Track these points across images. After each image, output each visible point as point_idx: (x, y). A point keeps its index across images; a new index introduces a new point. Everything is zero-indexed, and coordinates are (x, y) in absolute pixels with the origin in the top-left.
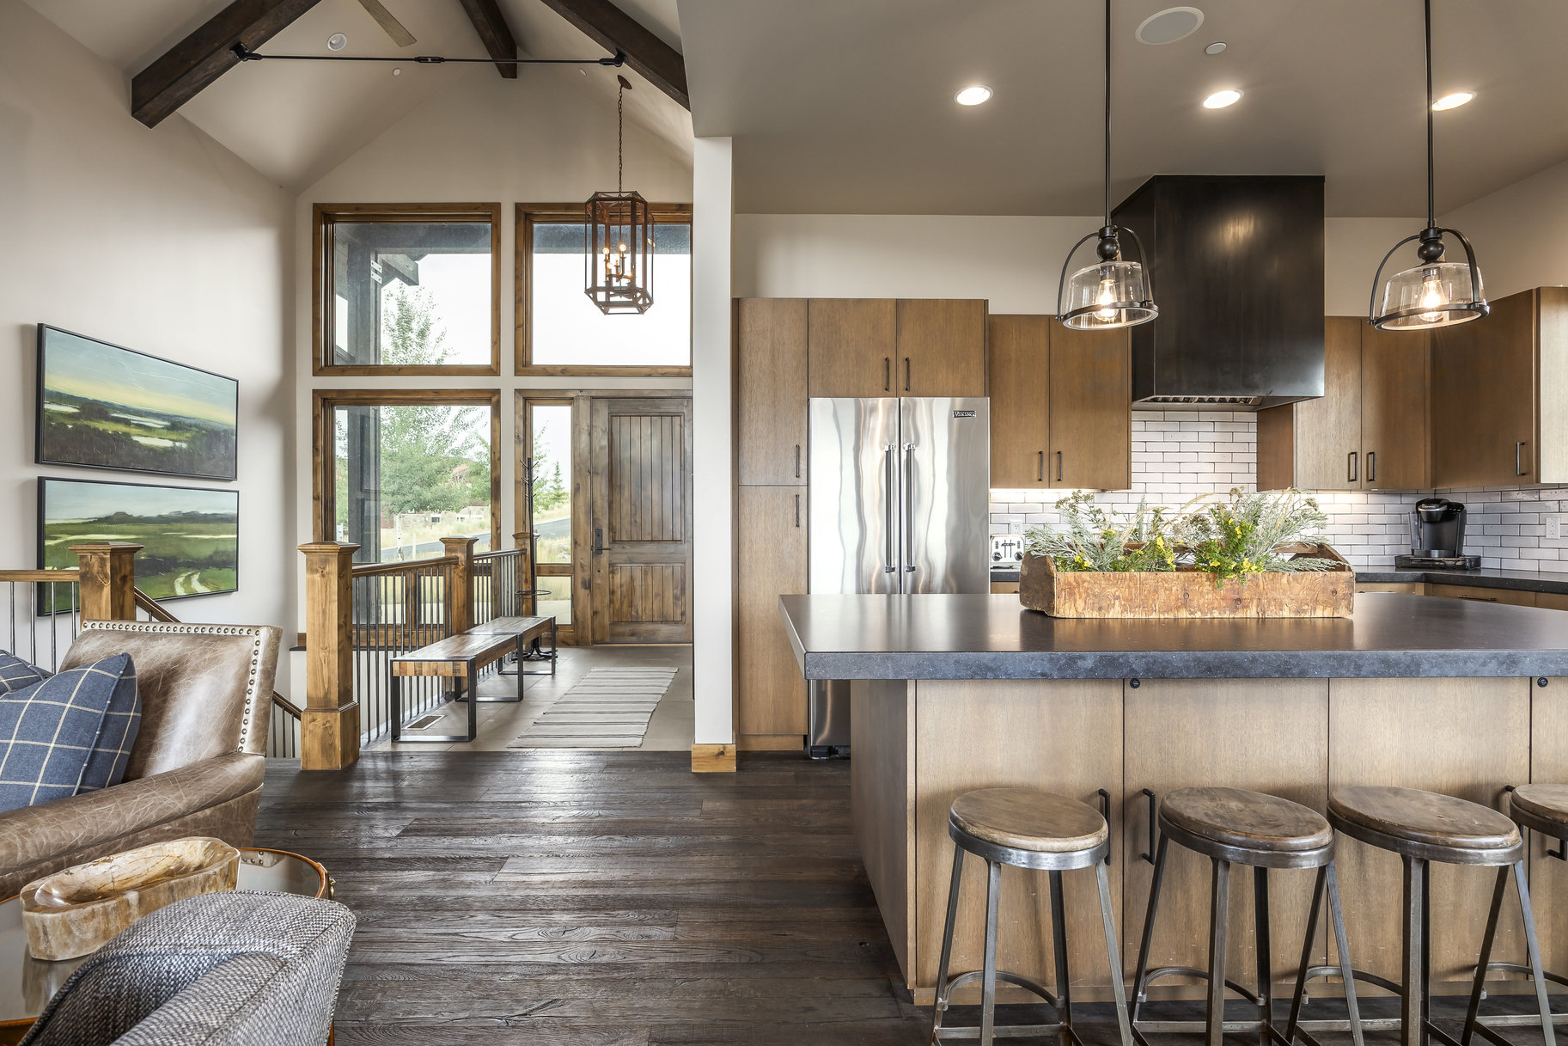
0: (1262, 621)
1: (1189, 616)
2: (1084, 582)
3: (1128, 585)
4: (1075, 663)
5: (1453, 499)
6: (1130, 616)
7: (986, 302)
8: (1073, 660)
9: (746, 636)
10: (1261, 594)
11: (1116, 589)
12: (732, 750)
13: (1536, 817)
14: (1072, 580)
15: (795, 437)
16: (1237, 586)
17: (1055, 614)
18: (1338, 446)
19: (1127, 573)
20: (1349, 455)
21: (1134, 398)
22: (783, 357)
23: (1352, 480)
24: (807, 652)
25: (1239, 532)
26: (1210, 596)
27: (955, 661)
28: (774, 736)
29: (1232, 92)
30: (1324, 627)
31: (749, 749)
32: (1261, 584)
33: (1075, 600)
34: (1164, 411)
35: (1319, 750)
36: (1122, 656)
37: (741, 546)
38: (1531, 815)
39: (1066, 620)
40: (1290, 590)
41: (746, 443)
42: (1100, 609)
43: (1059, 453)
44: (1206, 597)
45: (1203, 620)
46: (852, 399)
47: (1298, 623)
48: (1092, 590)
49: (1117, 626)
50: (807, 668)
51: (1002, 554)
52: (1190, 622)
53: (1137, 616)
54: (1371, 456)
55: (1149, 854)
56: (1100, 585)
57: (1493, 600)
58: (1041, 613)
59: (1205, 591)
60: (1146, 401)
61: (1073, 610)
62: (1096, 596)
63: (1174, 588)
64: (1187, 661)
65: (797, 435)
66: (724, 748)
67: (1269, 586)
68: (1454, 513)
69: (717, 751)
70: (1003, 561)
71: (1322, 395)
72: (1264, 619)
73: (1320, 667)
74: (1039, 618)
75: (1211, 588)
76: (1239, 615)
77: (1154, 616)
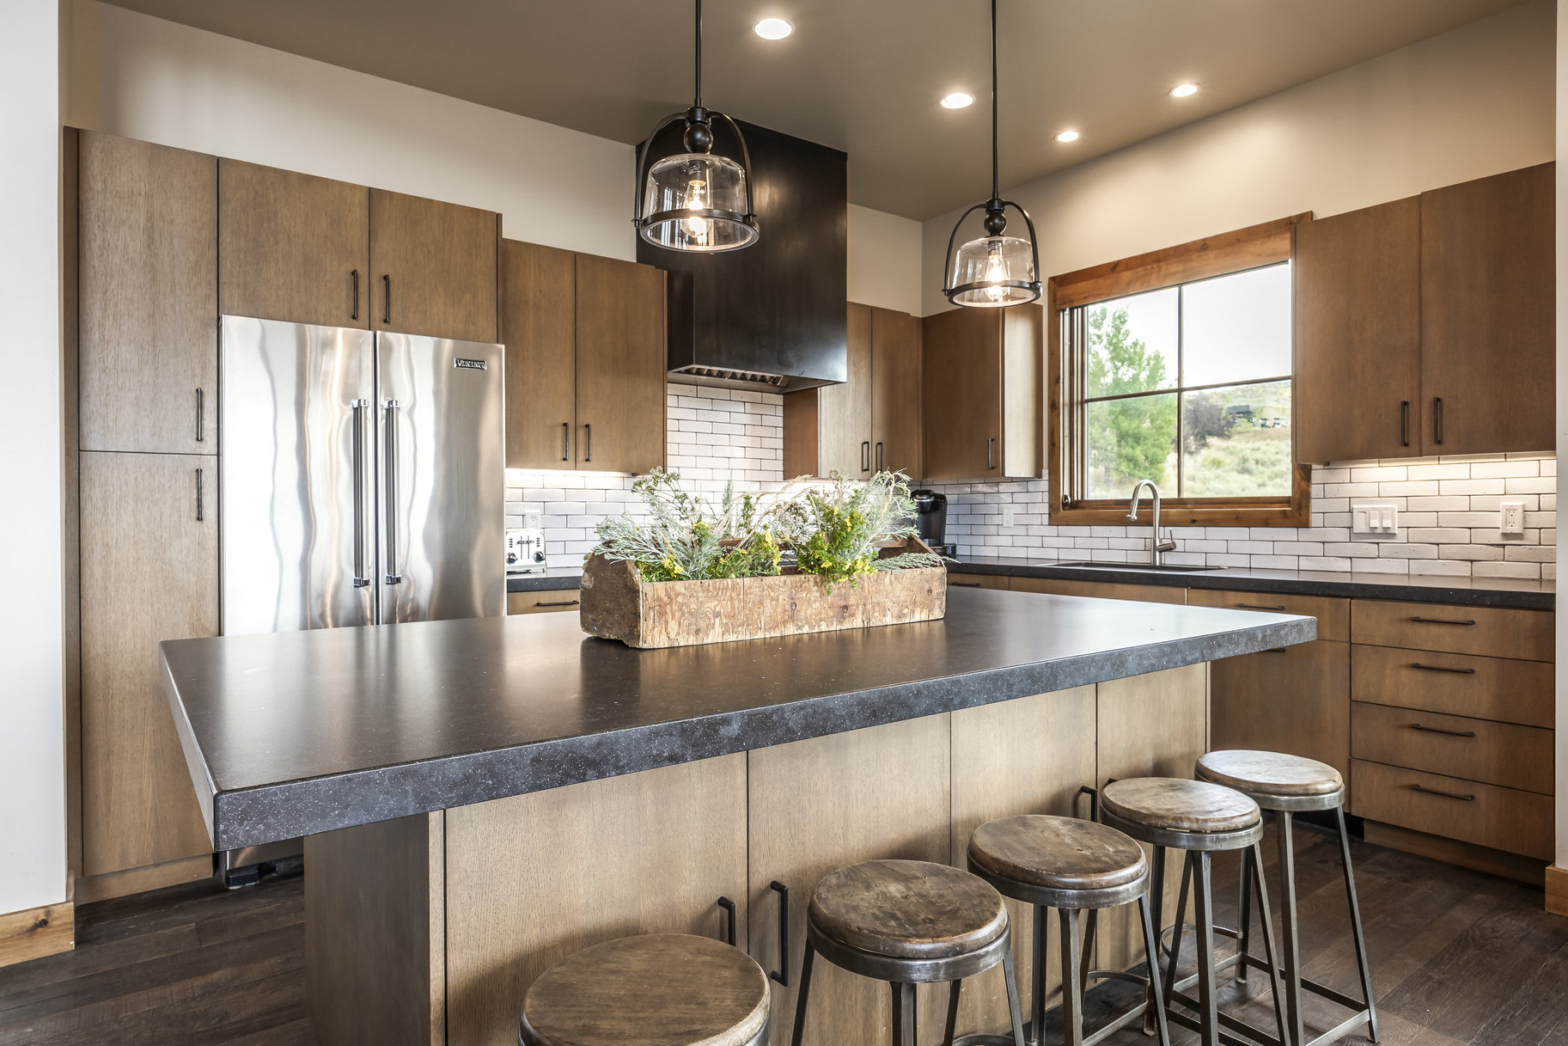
0: (867, 631)
1: (796, 632)
2: (677, 595)
3: (731, 596)
4: (716, 731)
5: (938, 490)
6: (732, 638)
7: (498, 217)
8: (713, 726)
9: (97, 708)
10: (866, 599)
11: (716, 603)
12: (67, 913)
13: (1133, 825)
14: (662, 594)
15: (194, 376)
16: (843, 591)
17: (641, 645)
18: (854, 435)
19: (729, 580)
20: (863, 444)
21: (670, 368)
22: (171, 243)
23: (865, 470)
24: (221, 792)
25: (849, 524)
26: (818, 604)
27: (533, 760)
28: (156, 865)
29: (784, 22)
30: (921, 633)
31: (106, 896)
32: (866, 586)
33: (667, 622)
34: (697, 385)
35: (943, 784)
36: (774, 712)
37: (86, 555)
38: (1128, 823)
39: (655, 652)
40: (892, 592)
41: (94, 380)
42: (698, 631)
43: (587, 426)
44: (814, 606)
45: (811, 635)
46: (292, 325)
47: (900, 629)
48: (689, 606)
49: (717, 655)
50: (222, 827)
51: (518, 555)
52: (798, 639)
53: (740, 638)
54: (879, 447)
55: (780, 973)
56: (697, 598)
57: (977, 586)
58: (618, 643)
59: (813, 598)
60: (679, 372)
61: (664, 636)
62: (692, 614)
63: (781, 597)
64: (851, 706)
65: (198, 372)
66: (48, 913)
67: (874, 588)
68: (939, 503)
69: (30, 922)
70: (519, 565)
71: (845, 381)
72: (868, 628)
73: (979, 693)
74: (613, 650)
75: (818, 595)
76: (846, 626)
77: (760, 635)
